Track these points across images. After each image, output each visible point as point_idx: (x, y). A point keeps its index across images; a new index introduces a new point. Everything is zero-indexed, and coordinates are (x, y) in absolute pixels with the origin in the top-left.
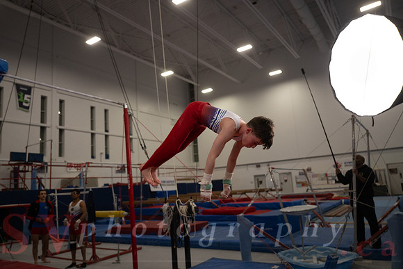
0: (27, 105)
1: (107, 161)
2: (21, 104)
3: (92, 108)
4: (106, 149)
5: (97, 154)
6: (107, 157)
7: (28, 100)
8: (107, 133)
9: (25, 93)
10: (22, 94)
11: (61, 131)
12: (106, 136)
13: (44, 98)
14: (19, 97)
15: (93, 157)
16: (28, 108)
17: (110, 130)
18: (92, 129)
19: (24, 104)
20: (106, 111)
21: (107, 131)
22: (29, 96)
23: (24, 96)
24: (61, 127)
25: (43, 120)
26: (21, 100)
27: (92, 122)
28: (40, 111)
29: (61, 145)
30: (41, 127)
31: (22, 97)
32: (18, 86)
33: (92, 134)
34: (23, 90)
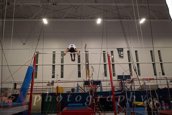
0: (122, 56)
1: (164, 76)
2: (120, 56)
3: (151, 51)
4: (162, 70)
5: (157, 73)
6: (163, 74)
7: (122, 54)
8: (161, 62)
10: (120, 52)
11: (138, 64)
12: (161, 64)
13: (128, 52)
14: (119, 53)
15: (155, 75)
16: (123, 57)
17: (163, 60)
18: (153, 61)
19: (121, 56)
20: (159, 51)
21: (161, 61)
22: (122, 52)
24: (137, 63)
25: (129, 61)
26: (120, 54)
27: (152, 58)
28: (128, 57)
29: (139, 71)
30: (129, 64)
31: (120, 53)
32: (118, 49)
33: (153, 64)
34: (120, 50)
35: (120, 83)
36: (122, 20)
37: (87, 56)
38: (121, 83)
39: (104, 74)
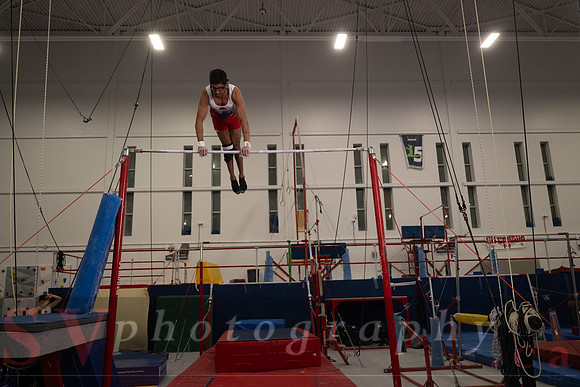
0: (419, 160)
1: (558, 229)
2: (411, 161)
3: (517, 145)
4: (554, 209)
5: (537, 218)
6: (557, 222)
7: (420, 153)
8: (550, 182)
9: (415, 144)
10: (411, 147)
11: (471, 189)
12: (550, 187)
13: (440, 147)
14: (408, 152)
15: (530, 224)
16: (420, 164)
17: (556, 176)
18: (522, 178)
19: (415, 160)
20: (544, 145)
21: (549, 178)
22: (420, 148)
23: (413, 149)
24: (470, 184)
25: (443, 178)
26: (410, 155)
27: (520, 167)
28: (437, 165)
29: (473, 211)
30: (442, 188)
31: (411, 151)
32: (405, 137)
33: (524, 188)
34: (412, 141)
35: (411, 252)
36: (422, 38)
37: (299, 159)
38: (415, 252)
39: (357, 222)
